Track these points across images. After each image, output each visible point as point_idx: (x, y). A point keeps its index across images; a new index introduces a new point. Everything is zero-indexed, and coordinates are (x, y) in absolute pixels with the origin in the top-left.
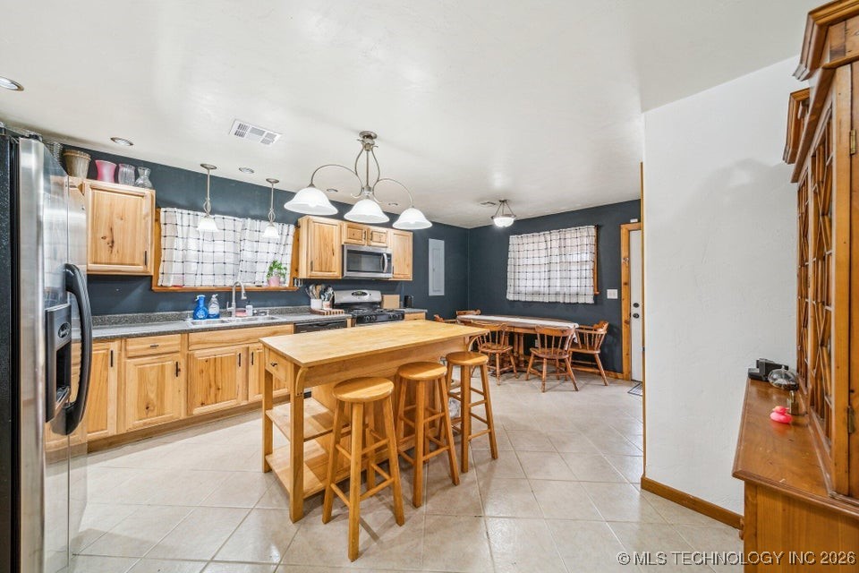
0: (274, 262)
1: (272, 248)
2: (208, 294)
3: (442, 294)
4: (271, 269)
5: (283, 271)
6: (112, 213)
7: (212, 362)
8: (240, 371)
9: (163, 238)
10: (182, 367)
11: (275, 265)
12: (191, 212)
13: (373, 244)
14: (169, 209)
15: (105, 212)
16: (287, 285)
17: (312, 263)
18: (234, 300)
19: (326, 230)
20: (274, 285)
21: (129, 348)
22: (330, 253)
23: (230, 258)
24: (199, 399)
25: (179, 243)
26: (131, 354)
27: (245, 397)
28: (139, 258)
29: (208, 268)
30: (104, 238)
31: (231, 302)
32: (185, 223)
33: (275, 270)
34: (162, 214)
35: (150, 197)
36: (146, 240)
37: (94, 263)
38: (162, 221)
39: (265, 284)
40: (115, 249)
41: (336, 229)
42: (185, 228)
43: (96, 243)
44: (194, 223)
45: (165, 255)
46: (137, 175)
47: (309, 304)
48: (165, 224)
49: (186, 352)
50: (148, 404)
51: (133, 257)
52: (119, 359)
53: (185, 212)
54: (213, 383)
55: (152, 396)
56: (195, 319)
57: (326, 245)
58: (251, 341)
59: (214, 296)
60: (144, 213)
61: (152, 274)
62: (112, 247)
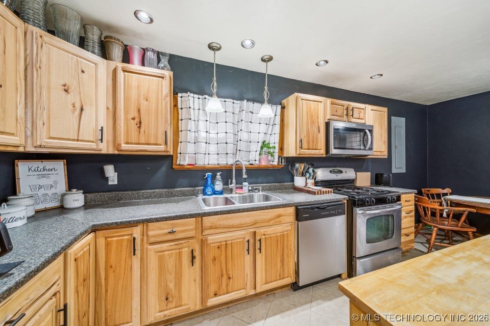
0: (264, 142)
1: (263, 128)
2: (214, 171)
3: (404, 171)
4: (262, 148)
5: (272, 150)
6: (139, 95)
7: (223, 248)
8: (248, 259)
9: (180, 121)
10: (197, 254)
11: (264, 145)
12: (200, 97)
13: (353, 120)
14: (184, 94)
15: (134, 94)
16: (275, 163)
17: (301, 141)
18: (234, 178)
19: (312, 107)
20: (264, 163)
21: (150, 233)
22: (316, 131)
23: (230, 138)
24: (213, 288)
25: (192, 125)
26: (152, 240)
27: (253, 286)
28: (161, 139)
29: (213, 148)
30: (133, 119)
31: (232, 180)
32: (196, 108)
33: (265, 149)
34: (179, 99)
35: (168, 78)
36: (166, 121)
37: (127, 143)
38: (179, 106)
39: (257, 162)
40: (142, 130)
41: (321, 106)
42: (196, 111)
43: (127, 123)
44: (203, 106)
45: (182, 137)
46: (159, 60)
47: (293, 181)
48: (182, 109)
49: (200, 237)
50: (167, 295)
51: (156, 137)
52: (142, 245)
53: (196, 96)
54: (224, 272)
55: (171, 285)
56: (204, 195)
57: (313, 122)
58: (257, 225)
59: (218, 174)
60: (164, 94)
61: (172, 154)
62: (139, 127)
